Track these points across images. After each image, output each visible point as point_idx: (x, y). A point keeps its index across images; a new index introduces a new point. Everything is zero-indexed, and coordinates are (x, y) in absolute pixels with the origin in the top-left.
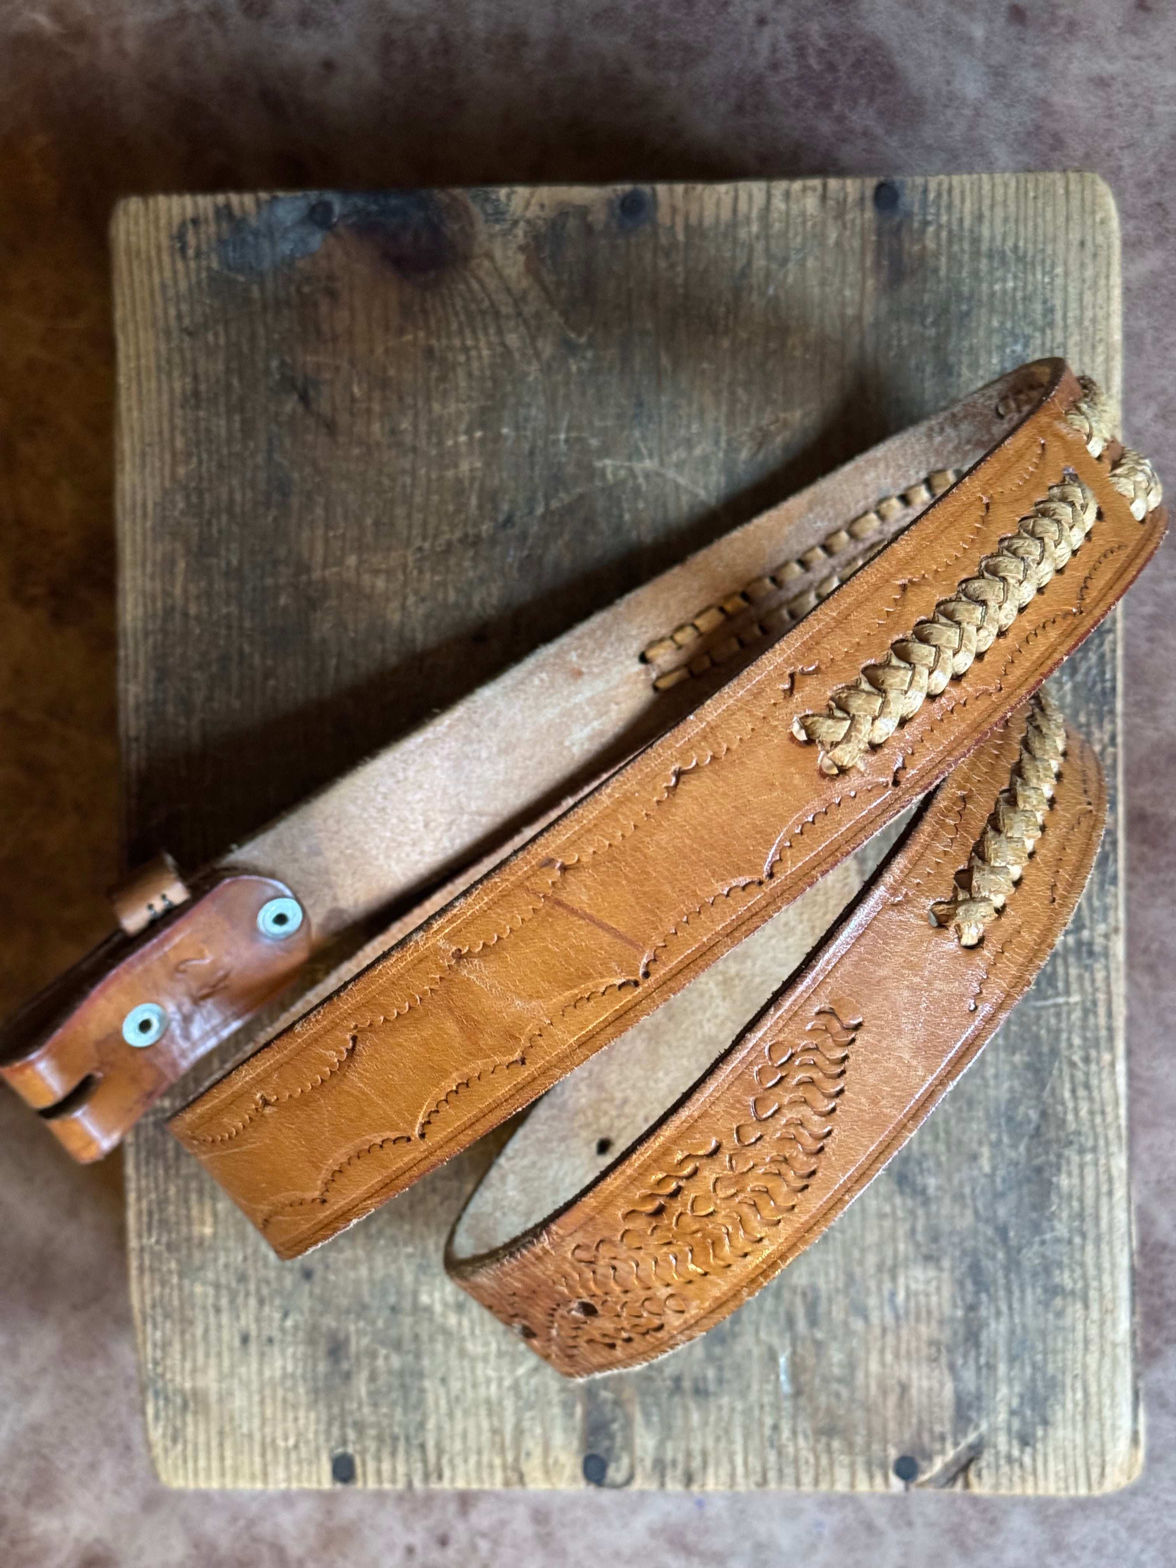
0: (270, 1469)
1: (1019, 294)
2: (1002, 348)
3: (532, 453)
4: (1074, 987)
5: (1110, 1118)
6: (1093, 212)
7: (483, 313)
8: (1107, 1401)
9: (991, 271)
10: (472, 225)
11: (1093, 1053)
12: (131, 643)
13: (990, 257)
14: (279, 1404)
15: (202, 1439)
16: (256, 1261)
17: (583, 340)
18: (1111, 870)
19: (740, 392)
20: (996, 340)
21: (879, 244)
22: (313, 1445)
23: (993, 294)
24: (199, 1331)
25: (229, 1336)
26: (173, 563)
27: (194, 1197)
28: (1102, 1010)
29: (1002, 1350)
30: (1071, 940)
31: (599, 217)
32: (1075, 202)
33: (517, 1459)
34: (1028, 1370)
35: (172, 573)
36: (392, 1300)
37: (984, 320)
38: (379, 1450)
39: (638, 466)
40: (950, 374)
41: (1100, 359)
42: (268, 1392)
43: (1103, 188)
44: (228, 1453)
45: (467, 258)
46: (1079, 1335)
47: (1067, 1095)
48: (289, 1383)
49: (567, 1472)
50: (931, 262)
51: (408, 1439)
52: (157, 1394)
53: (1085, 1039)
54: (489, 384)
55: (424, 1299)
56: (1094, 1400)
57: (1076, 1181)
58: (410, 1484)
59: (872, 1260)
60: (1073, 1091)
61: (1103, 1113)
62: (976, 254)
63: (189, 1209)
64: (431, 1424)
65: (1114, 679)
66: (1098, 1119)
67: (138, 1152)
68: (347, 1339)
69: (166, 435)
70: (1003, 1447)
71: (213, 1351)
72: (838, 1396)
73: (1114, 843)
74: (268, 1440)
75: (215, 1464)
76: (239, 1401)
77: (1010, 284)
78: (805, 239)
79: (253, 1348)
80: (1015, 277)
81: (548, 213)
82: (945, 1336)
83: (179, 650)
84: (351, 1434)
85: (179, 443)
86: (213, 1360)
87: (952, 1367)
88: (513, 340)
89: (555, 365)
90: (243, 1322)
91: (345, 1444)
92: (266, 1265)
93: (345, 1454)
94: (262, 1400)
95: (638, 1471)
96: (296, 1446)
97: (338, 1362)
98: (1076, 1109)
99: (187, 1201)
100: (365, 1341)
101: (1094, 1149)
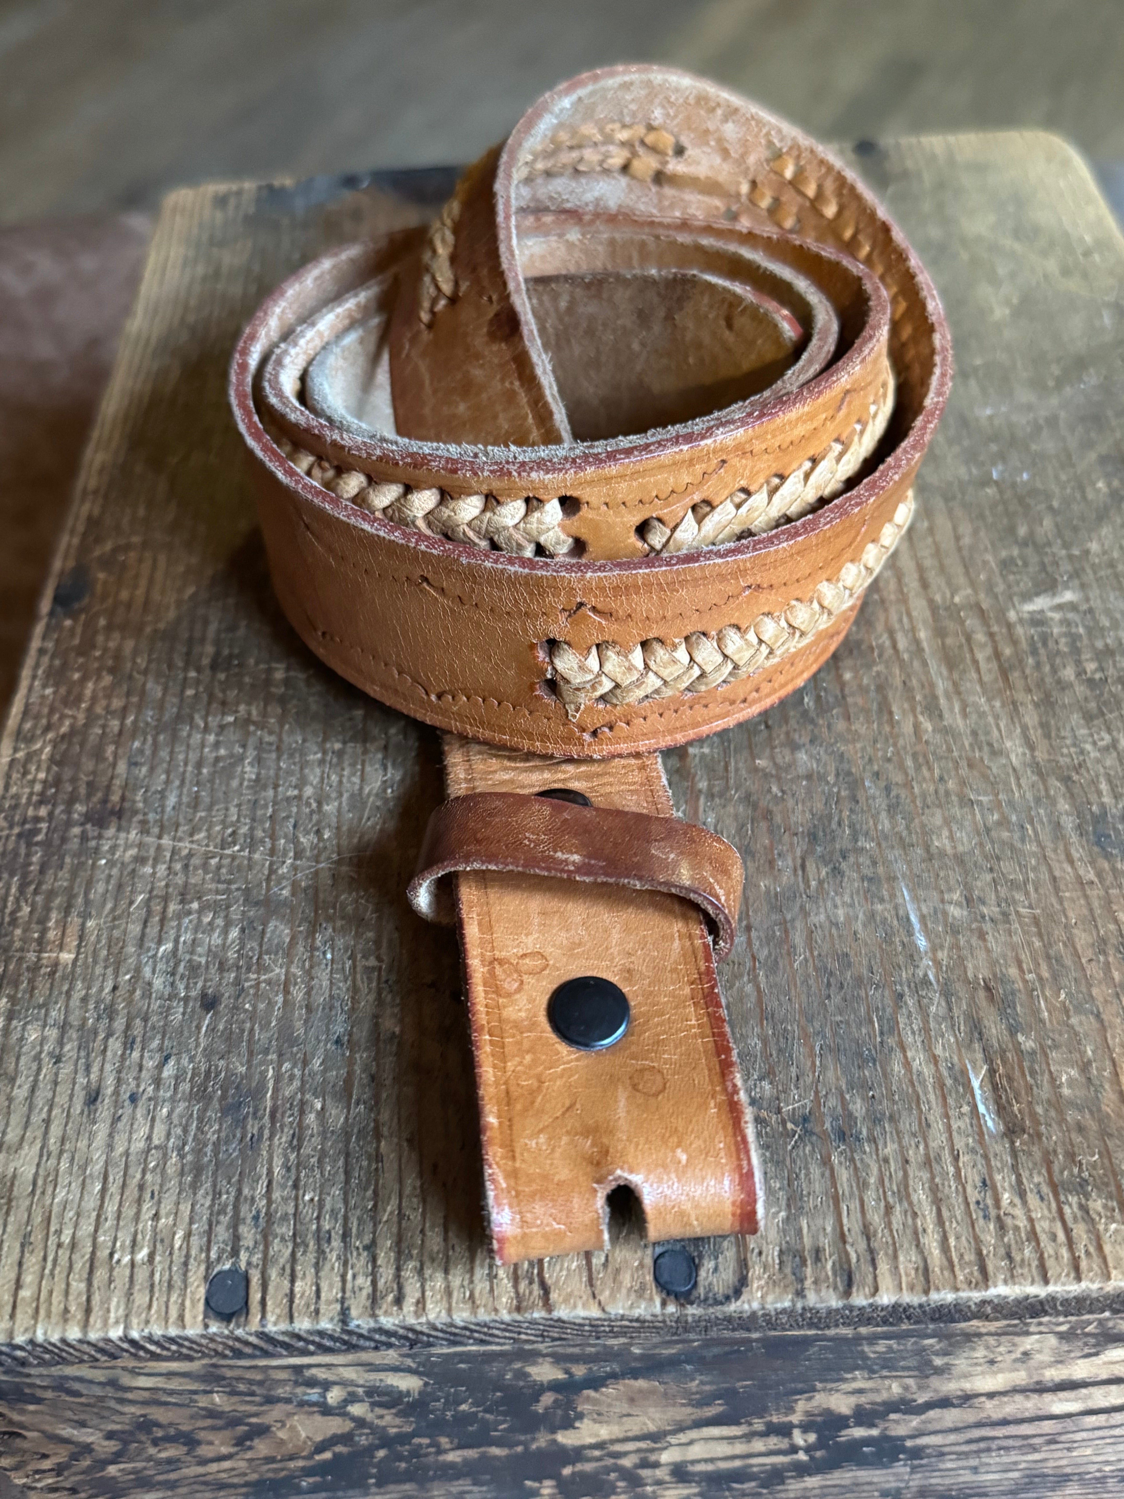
0: (96, 1299)
14: (132, 1195)
16: (132, 991)
22: (178, 1258)
24: (22, 1092)
25: (69, 1094)
27: (55, 916)
36: (339, 1030)
38: (293, 1260)
42: (116, 1177)
44: (30, 1277)
48: (154, 1159)
51: (345, 1236)
55: (390, 1025)
58: (344, 1315)
59: (1083, 938)
63: (44, 931)
64: (389, 1209)
68: (261, 1087)
71: (36, 1119)
76: (66, 1191)
79: (104, 1110)
84: (248, 1239)
86: (35, 1132)
90: (94, 1077)
91: (235, 1253)
92: (147, 994)
93: (234, 1271)
94: (104, 1190)
95: (756, 1271)
96: (149, 1260)
97: (240, 1122)
99: (43, 922)
100: (288, 1090)
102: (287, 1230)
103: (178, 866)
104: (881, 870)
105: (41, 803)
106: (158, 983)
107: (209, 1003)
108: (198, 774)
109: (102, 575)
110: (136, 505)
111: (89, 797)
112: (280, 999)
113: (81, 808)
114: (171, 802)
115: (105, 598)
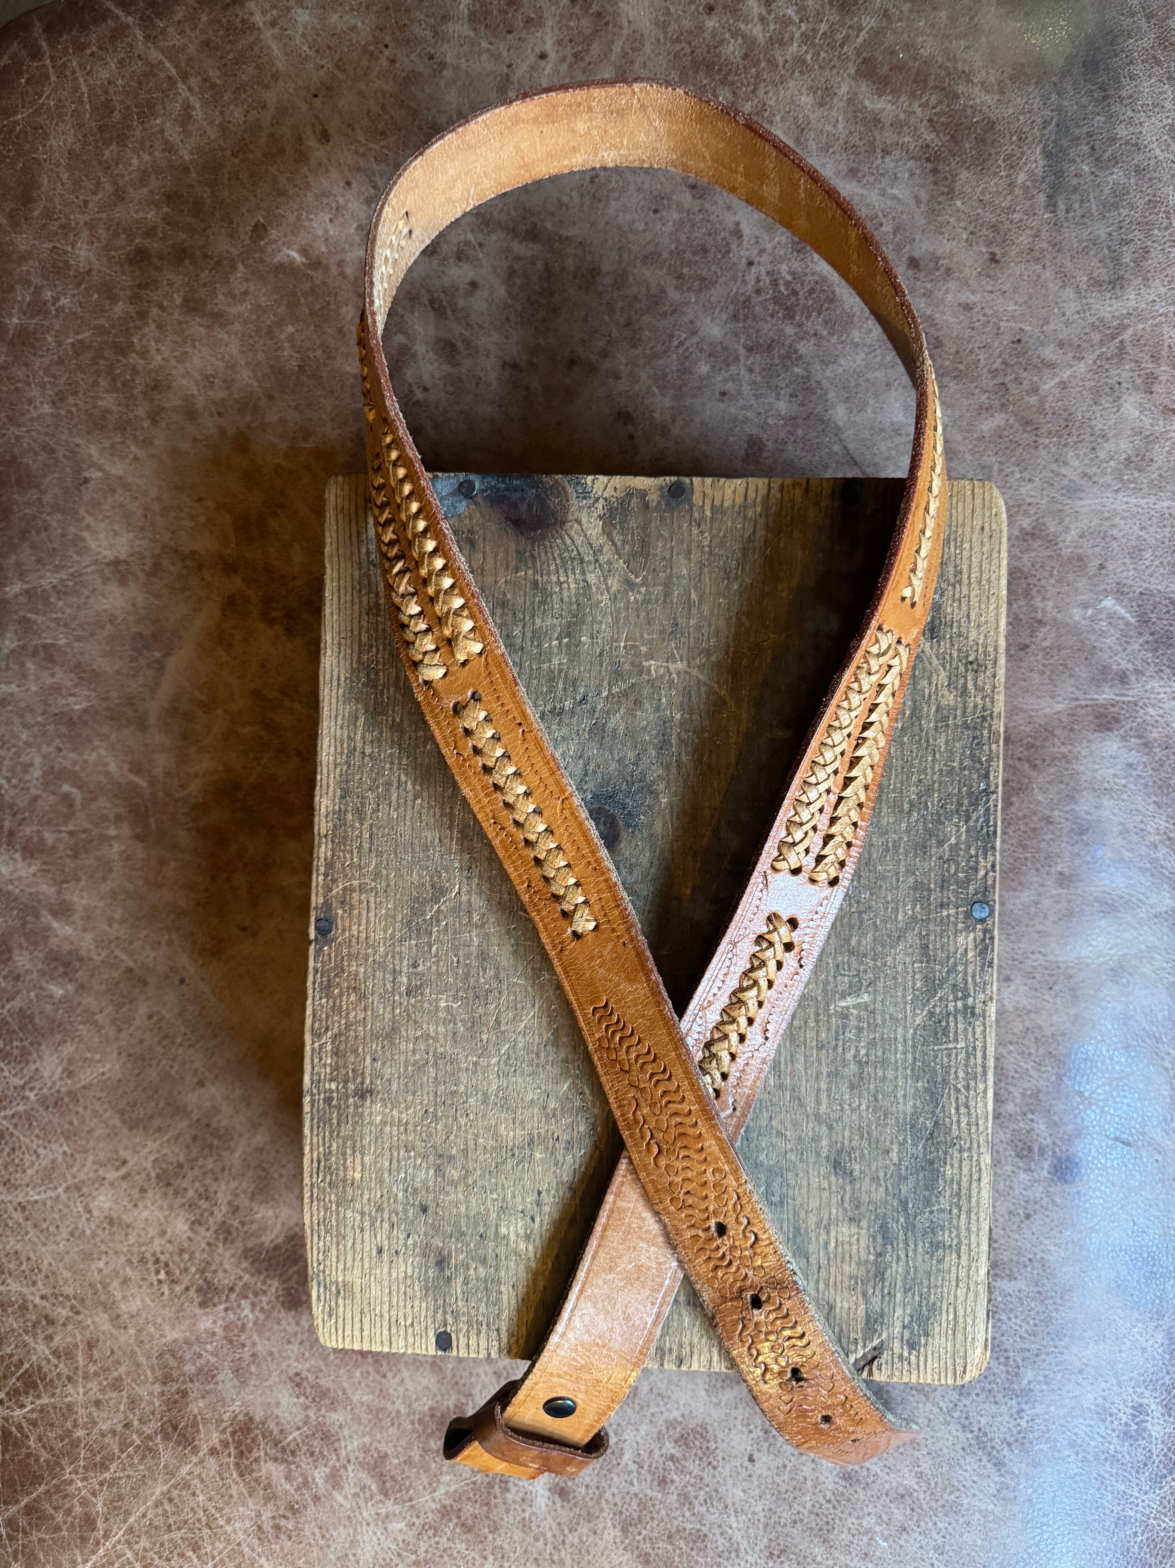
0: (393, 1337)
3: (601, 654)
4: (961, 1037)
5: (981, 1129)
6: (990, 508)
7: (573, 559)
8: (969, 1321)
10: (567, 500)
11: (972, 1083)
12: (325, 771)
14: (402, 1297)
15: (348, 1316)
16: (389, 1198)
17: (639, 580)
18: (989, 958)
19: (744, 619)
21: (843, 524)
22: (423, 1325)
24: (350, 1244)
25: (369, 1247)
26: (357, 718)
27: (349, 1152)
28: (979, 1054)
29: (899, 1284)
30: (960, 1004)
31: (653, 498)
32: (978, 501)
34: (917, 1298)
35: (355, 725)
36: (481, 1230)
38: (468, 1330)
39: (673, 666)
41: (992, 607)
42: (394, 1287)
43: (996, 492)
44: (366, 1327)
45: (563, 523)
46: (953, 1276)
47: (953, 1111)
48: (409, 1282)
51: (488, 1325)
52: (319, 1284)
53: (967, 1073)
54: (575, 607)
55: (503, 1230)
56: (961, 1320)
57: (956, 1170)
58: (488, 1356)
59: (813, 1219)
60: (957, 1109)
61: (977, 1124)
63: (345, 1160)
64: (504, 1316)
65: (995, 826)
66: (973, 1129)
68: (450, 1254)
69: (356, 633)
70: (897, 1351)
71: (358, 1257)
73: (992, 938)
74: (393, 1320)
75: (357, 1332)
76: (375, 1291)
79: (385, 1257)
81: (618, 494)
82: (862, 1272)
83: (357, 777)
84: (450, 1320)
85: (364, 639)
86: (358, 1263)
87: (864, 1294)
88: (592, 578)
89: (619, 596)
90: (379, 1239)
91: (445, 1325)
92: (396, 1201)
93: (445, 1332)
94: (390, 1293)
96: (412, 1325)
97: (442, 1270)
98: (958, 1121)
99: (344, 1154)
100: (461, 1257)
101: (970, 1149)
102: (465, 1319)
103: (402, 1128)
105: (331, 1080)
106: (400, 1195)
107: (424, 1209)
108: (406, 1070)
109: (340, 912)
110: (351, 852)
111: (354, 1080)
112: (455, 1211)
113: (351, 1086)
114: (394, 1087)
115: (344, 930)
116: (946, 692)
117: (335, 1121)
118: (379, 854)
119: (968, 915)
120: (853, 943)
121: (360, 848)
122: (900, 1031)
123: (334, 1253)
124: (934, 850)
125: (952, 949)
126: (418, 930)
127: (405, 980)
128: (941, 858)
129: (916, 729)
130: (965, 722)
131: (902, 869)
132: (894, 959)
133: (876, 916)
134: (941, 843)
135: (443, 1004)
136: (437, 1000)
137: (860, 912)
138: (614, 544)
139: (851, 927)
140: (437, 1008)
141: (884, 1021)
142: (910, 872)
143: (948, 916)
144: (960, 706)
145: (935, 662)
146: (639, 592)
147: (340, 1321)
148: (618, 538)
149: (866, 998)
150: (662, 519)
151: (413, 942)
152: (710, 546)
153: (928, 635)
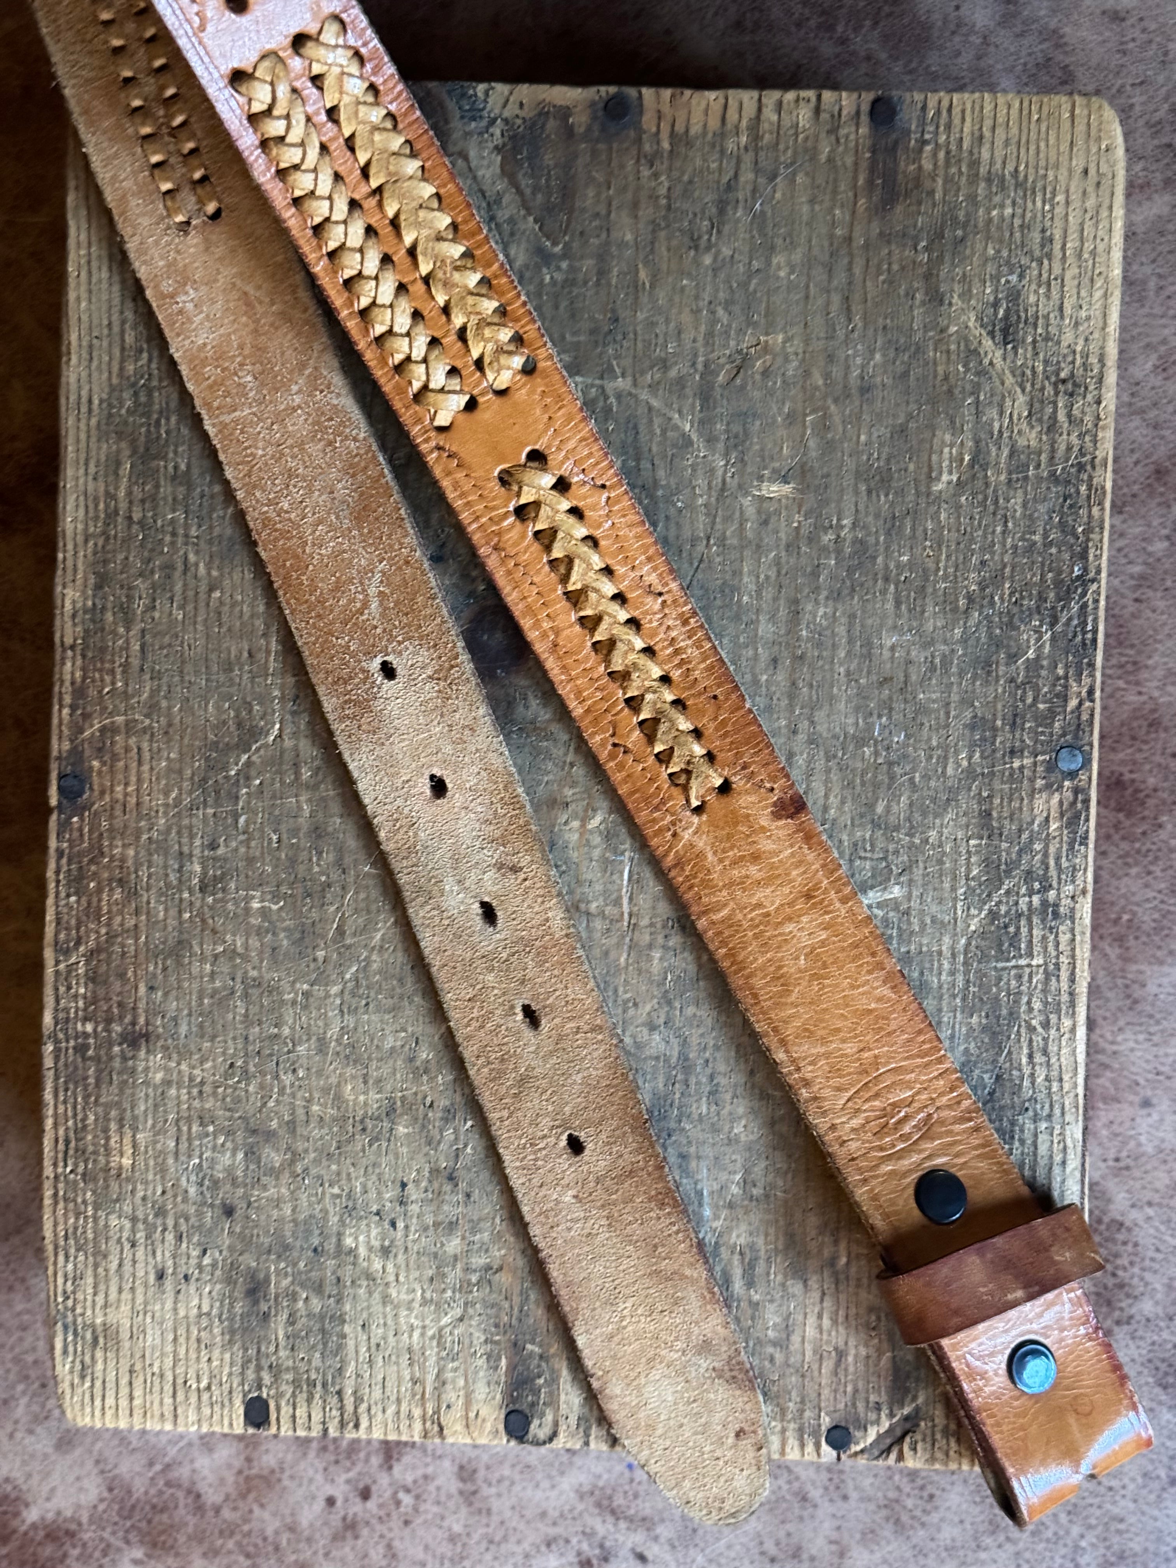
0: (180, 1411)
1: (1017, 222)
2: (996, 278)
4: (1037, 949)
5: (1067, 1086)
6: (1099, 139)
9: (989, 197)
10: (447, 122)
11: (1053, 1018)
12: (70, 547)
13: (989, 180)
14: (193, 1345)
15: (111, 1376)
16: (175, 1196)
17: (558, 249)
18: (1081, 831)
19: (720, 312)
20: (990, 269)
21: (873, 162)
22: (226, 1387)
23: (990, 220)
24: (114, 1266)
25: (145, 1271)
26: (118, 464)
27: (113, 1126)
28: (1064, 975)
30: (1036, 899)
31: (580, 120)
32: (1081, 128)
33: (437, 1412)
35: (117, 474)
36: (316, 1241)
37: (979, 246)
38: (294, 1395)
39: (610, 386)
40: (941, 302)
41: (1098, 294)
42: (181, 1331)
43: (1109, 114)
44: (138, 1393)
47: (1024, 1060)
48: (204, 1322)
49: (488, 1426)
50: (927, 184)
51: (324, 1385)
52: (66, 1327)
53: (1046, 1003)
55: (349, 1242)
57: (1028, 1149)
58: (325, 1431)
60: (1031, 1056)
61: (1061, 1080)
62: (974, 178)
63: (108, 1139)
64: (350, 1370)
65: (1095, 631)
66: (1055, 1087)
67: (57, 1078)
68: (267, 1280)
69: (116, 329)
70: (940, 1421)
71: (127, 1286)
72: (772, 1359)
73: (1086, 801)
74: (180, 1381)
75: (124, 1403)
76: (152, 1338)
77: (1008, 211)
78: (795, 153)
79: (168, 1284)
80: (1014, 203)
81: (525, 113)
83: (121, 556)
84: (267, 1378)
85: (129, 338)
86: (126, 1295)
87: (891, 1335)
89: (528, 275)
90: (159, 1258)
91: (259, 1387)
92: (185, 1200)
93: (259, 1398)
94: (175, 1339)
95: (562, 1428)
96: (209, 1388)
97: (256, 1302)
98: (1032, 1075)
99: (106, 1130)
100: (285, 1282)
101: (1050, 1116)
102: (289, 1377)
103: (195, 1091)
104: (693, 1150)
105: (85, 1019)
106: (192, 1190)
107: (229, 1211)
108: (201, 1004)
109: (96, 764)
110: (112, 672)
111: (121, 1018)
112: (275, 1213)
113: (117, 1028)
114: (183, 1029)
115: (102, 793)
116: (1024, 426)
117: (91, 1080)
118: (156, 676)
119: (1051, 766)
120: (880, 809)
121: (126, 666)
122: (947, 940)
123: (90, 1280)
124: (1002, 669)
125: (1026, 816)
126: (218, 792)
127: (198, 868)
128: (1012, 680)
129: (979, 484)
130: (1053, 474)
131: (955, 697)
132: (941, 834)
133: (914, 770)
134: (1012, 658)
135: (256, 905)
136: (248, 899)
137: (891, 764)
138: (519, 192)
139: (876, 786)
140: (247, 910)
141: (923, 925)
142: (967, 702)
143: (1022, 768)
144: (1046, 447)
145: (1009, 380)
146: (558, 268)
147: (98, 1384)
148: (526, 183)
149: (896, 892)
150: (594, 153)
151: (210, 811)
152: (668, 197)
153: (999, 337)
